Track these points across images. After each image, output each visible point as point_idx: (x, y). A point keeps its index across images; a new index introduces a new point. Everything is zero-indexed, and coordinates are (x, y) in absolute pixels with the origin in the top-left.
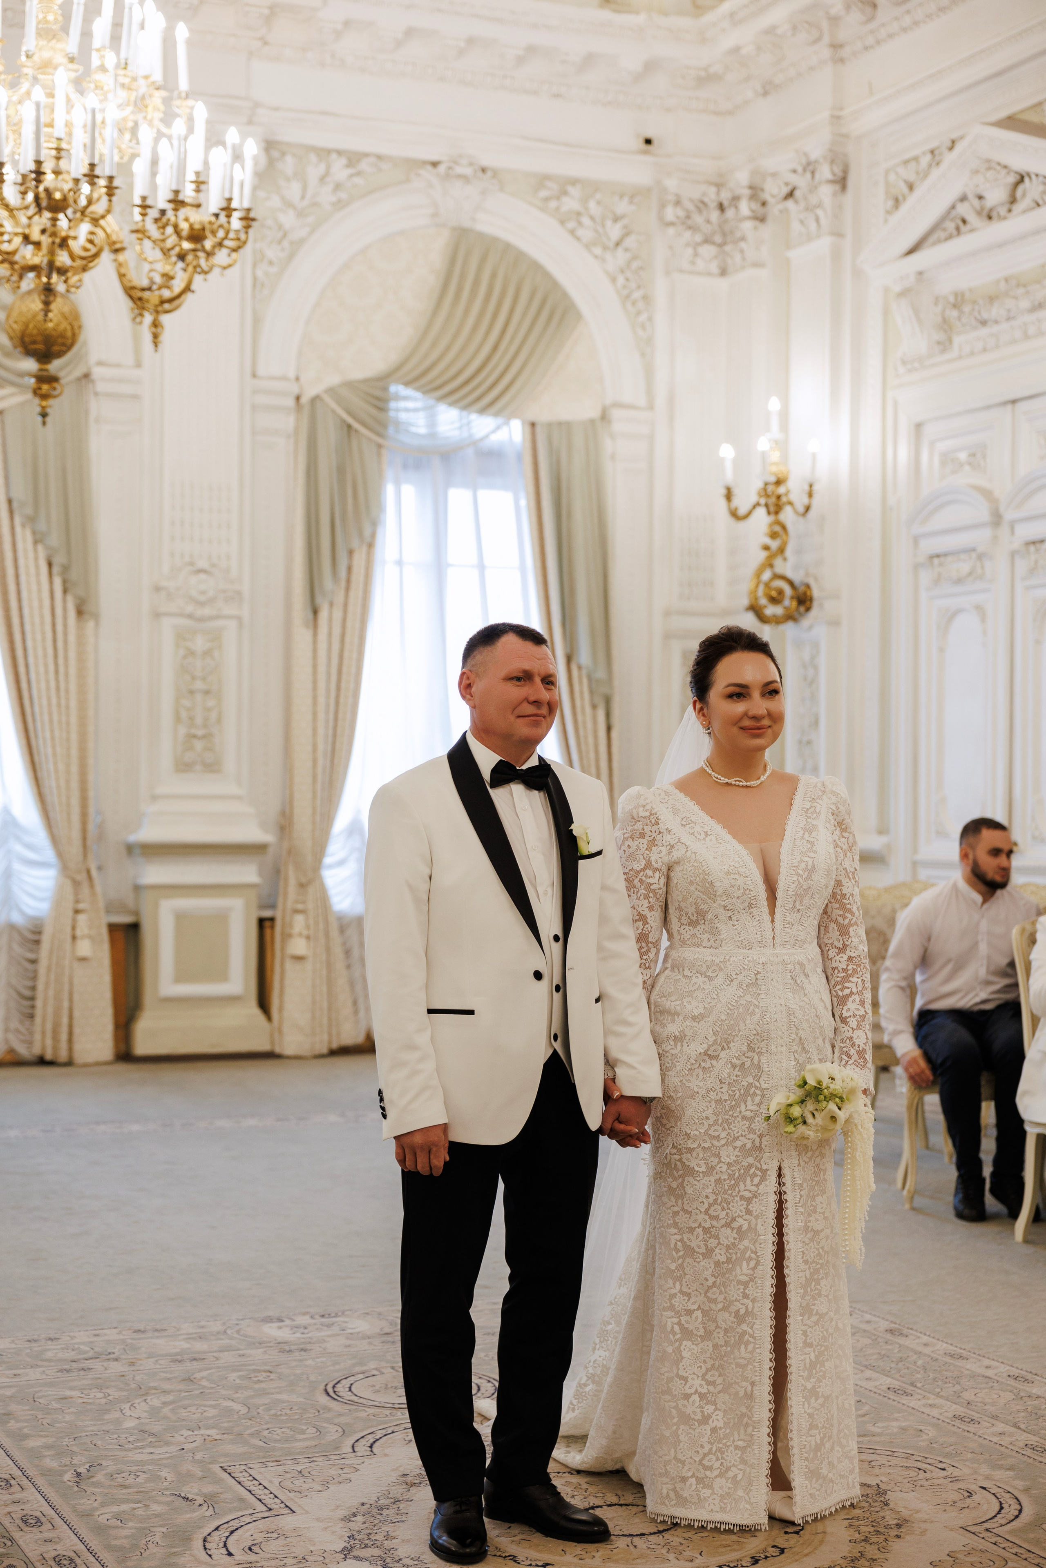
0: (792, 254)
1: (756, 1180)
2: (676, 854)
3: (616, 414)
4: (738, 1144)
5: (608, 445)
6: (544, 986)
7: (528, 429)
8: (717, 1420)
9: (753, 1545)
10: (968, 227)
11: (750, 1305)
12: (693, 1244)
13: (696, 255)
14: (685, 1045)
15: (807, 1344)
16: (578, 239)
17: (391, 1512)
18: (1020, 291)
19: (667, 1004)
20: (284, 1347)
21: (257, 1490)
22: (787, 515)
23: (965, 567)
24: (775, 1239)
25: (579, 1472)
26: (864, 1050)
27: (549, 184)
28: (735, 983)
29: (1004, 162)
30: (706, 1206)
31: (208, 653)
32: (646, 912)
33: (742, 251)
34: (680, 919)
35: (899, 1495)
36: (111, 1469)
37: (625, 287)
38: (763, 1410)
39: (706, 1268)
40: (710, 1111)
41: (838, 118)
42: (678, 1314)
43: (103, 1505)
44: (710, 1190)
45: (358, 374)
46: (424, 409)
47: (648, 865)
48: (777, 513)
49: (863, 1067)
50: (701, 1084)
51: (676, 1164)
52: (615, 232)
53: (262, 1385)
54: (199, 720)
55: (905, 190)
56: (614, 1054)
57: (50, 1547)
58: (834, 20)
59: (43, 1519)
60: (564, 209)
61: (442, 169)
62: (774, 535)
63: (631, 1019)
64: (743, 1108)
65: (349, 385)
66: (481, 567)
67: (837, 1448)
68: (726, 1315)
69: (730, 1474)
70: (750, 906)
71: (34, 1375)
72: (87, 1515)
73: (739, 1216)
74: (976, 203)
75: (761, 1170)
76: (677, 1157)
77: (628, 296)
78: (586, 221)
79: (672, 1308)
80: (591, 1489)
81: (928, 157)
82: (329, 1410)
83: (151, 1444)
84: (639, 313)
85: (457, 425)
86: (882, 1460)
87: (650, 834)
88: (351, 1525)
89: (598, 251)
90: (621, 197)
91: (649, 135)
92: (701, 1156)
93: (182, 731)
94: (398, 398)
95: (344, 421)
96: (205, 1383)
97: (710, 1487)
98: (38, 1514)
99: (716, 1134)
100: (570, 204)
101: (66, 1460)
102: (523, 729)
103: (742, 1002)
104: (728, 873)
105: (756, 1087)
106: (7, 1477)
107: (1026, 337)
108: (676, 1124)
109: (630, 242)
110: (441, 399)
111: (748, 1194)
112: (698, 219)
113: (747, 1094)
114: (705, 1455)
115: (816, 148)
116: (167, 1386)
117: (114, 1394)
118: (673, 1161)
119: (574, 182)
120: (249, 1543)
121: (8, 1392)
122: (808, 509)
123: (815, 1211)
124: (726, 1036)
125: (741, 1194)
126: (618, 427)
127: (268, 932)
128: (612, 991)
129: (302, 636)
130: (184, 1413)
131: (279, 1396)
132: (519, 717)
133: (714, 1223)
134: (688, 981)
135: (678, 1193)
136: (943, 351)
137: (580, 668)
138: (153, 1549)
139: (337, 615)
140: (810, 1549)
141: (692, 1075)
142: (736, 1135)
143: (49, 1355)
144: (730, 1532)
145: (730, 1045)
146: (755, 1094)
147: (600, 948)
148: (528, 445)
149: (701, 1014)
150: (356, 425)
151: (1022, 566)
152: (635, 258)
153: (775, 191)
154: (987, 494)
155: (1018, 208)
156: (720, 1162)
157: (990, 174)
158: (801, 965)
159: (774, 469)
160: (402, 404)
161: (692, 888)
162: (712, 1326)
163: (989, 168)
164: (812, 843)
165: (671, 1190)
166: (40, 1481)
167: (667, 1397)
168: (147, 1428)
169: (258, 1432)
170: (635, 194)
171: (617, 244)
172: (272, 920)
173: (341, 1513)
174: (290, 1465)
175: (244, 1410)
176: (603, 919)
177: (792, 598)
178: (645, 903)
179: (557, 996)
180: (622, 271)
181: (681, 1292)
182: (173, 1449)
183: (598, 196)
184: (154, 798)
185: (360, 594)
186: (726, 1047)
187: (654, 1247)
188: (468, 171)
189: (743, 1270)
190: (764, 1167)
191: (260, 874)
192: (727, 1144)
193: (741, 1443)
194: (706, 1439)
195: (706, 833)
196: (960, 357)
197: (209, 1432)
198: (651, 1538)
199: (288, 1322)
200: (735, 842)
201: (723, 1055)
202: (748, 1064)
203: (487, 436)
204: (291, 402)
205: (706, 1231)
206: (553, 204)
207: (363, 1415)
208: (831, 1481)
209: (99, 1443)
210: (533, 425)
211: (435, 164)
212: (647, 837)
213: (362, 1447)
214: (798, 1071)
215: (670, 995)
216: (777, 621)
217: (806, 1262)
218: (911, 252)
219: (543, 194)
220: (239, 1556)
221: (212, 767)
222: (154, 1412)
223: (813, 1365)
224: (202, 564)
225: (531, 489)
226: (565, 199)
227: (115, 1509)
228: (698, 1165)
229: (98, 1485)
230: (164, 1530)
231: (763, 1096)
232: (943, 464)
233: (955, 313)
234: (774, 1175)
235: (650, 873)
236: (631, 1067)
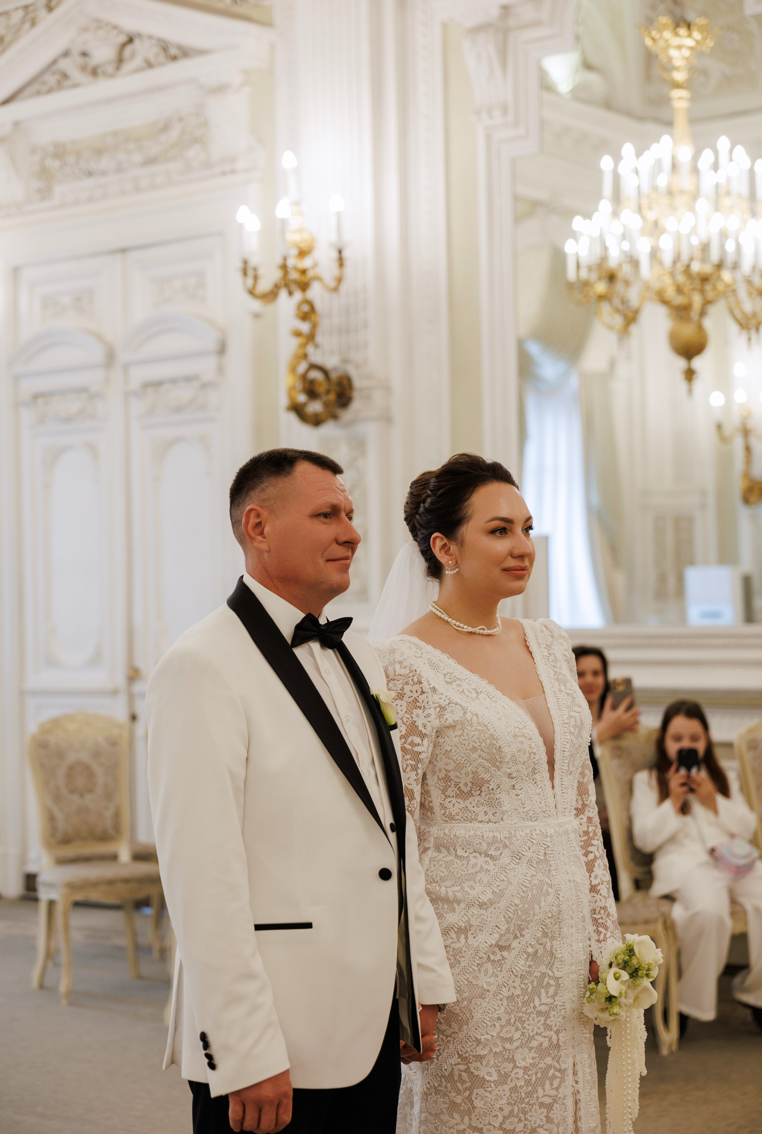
1: (556, 1083)
2: (450, 717)
4: (534, 1044)
6: (393, 887)
10: (69, 83)
14: (470, 937)
18: (132, 145)
23: (75, 406)
28: (524, 860)
29: (114, 22)
30: (500, 1119)
34: (444, 792)
40: (502, 1010)
44: (504, 1101)
47: (413, 731)
50: (492, 980)
51: (460, 1075)
64: (537, 1002)
70: (533, 771)
73: (539, 1126)
74: (80, 60)
75: (559, 1070)
76: (462, 1067)
87: (411, 694)
92: (492, 1063)
99: (508, 1036)
102: (332, 574)
103: (534, 882)
104: (515, 736)
105: (550, 977)
107: (137, 189)
108: (460, 1029)
111: (547, 1100)
113: (540, 985)
118: (456, 1072)
124: (519, 923)
125: (540, 1100)
132: (328, 560)
134: (465, 862)
136: (42, 199)
141: (479, 970)
142: (531, 1034)
145: (523, 933)
146: (550, 985)
149: (490, 900)
151: (137, 406)
155: (127, 67)
156: (515, 1067)
157: (99, 32)
161: (475, 756)
165: (453, 1106)
186: (518, 934)
190: (563, 1067)
192: (521, 1046)
195: (476, 691)
196: (62, 206)
200: (506, 699)
201: (515, 944)
202: (540, 952)
212: (406, 698)
215: (443, 879)
218: (6, 101)
228: (489, 1074)
232: (44, 306)
233: (56, 163)
234: (570, 1071)
235: (417, 740)
236: (432, 970)
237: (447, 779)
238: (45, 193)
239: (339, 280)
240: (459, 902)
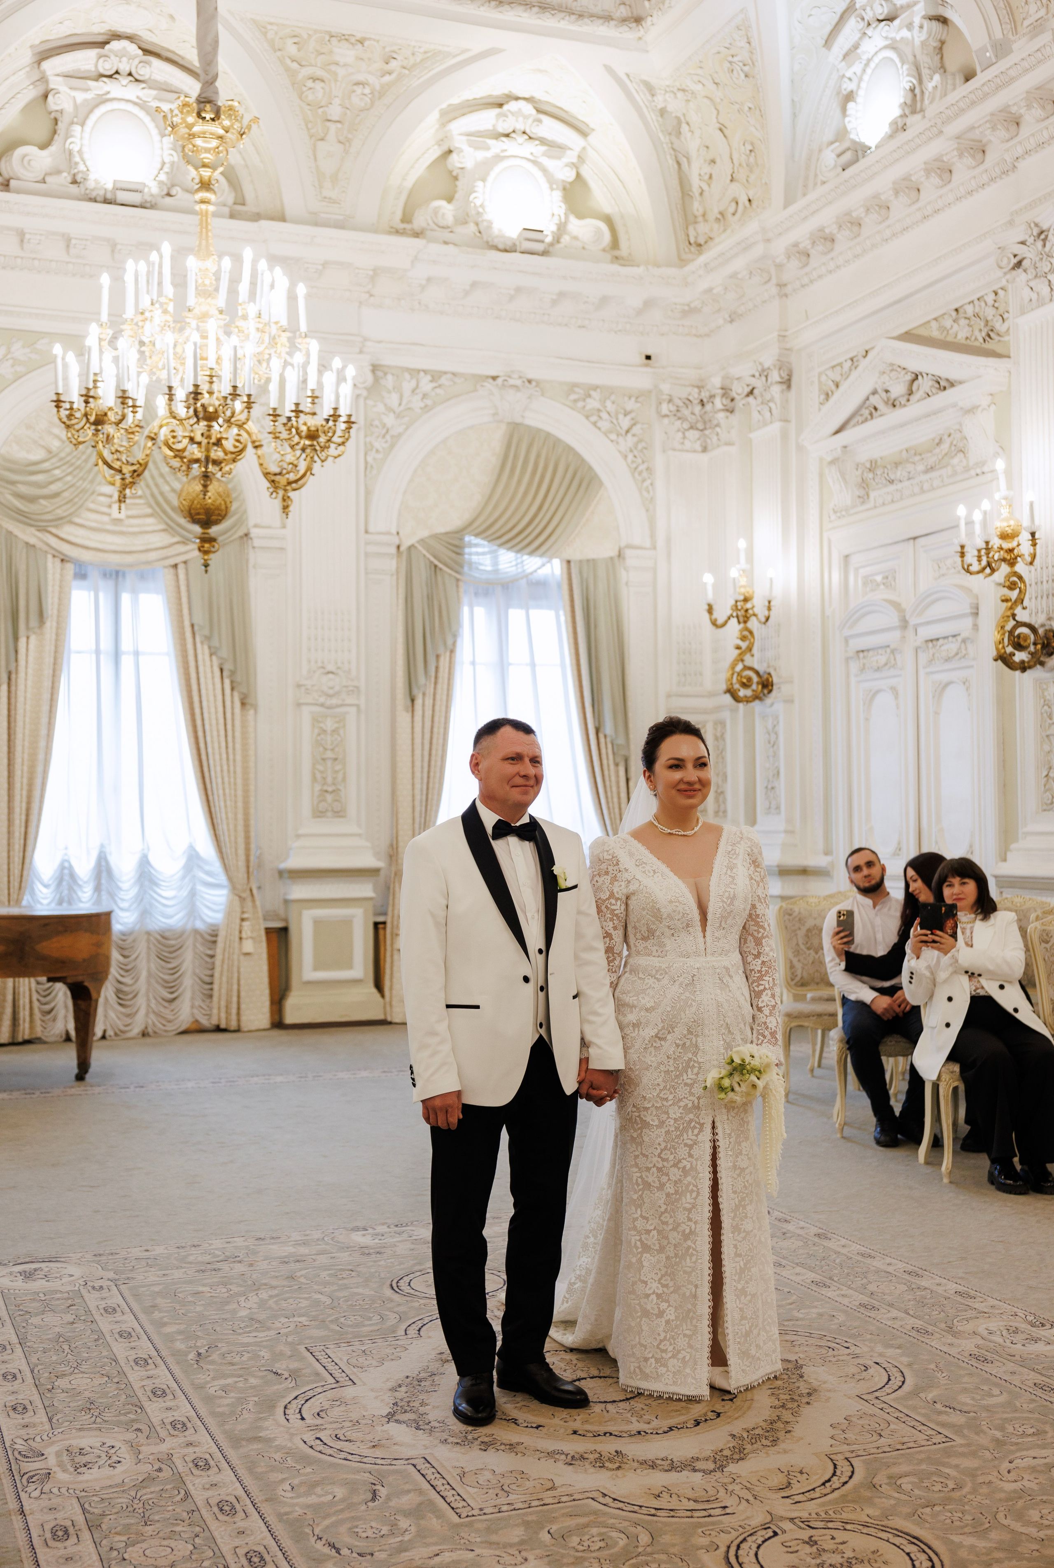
0: (752, 435)
1: (696, 1131)
2: (632, 888)
3: (628, 553)
4: (682, 1104)
5: (623, 576)
6: (530, 987)
7: (565, 565)
8: (670, 1314)
9: (697, 1410)
10: (879, 413)
11: (693, 1226)
12: (650, 1180)
13: (684, 438)
14: (641, 1029)
15: (737, 1255)
16: (599, 429)
17: (427, 1383)
18: (917, 458)
19: (628, 999)
20: (365, 1251)
21: (330, 1366)
22: (753, 624)
23: (882, 659)
24: (711, 1176)
25: (572, 1350)
26: (775, 1032)
27: (576, 389)
28: (677, 983)
29: (903, 365)
30: (658, 1151)
31: (335, 731)
32: (612, 931)
33: (717, 434)
34: (636, 936)
35: (812, 1369)
36: (224, 1349)
37: (633, 462)
38: (704, 1307)
39: (660, 1198)
40: (660, 1080)
41: (784, 336)
42: (639, 1233)
43: (214, 1379)
44: (661, 1139)
45: (441, 530)
46: (490, 552)
47: (612, 895)
48: (745, 622)
49: (775, 1044)
50: (653, 1059)
51: (635, 1119)
52: (625, 423)
53: (345, 1281)
54: (329, 780)
55: (833, 387)
56: (588, 1037)
57: (170, 1414)
58: (779, 266)
59: (168, 1391)
60: (588, 407)
61: (499, 381)
62: (743, 638)
63: (601, 1011)
64: (685, 1077)
65: (435, 537)
66: (533, 665)
67: (762, 1333)
68: (675, 1234)
69: (680, 1356)
70: (688, 926)
71: (177, 1274)
72: (200, 1387)
73: (683, 1159)
74: (884, 395)
75: (699, 1123)
76: (636, 1114)
77: (636, 468)
78: (604, 415)
79: (635, 1228)
80: (580, 1365)
81: (849, 363)
82: (392, 1301)
83: (256, 1330)
84: (644, 481)
85: (514, 563)
86: (802, 1340)
87: (612, 872)
88: (397, 1394)
89: (613, 436)
90: (630, 398)
91: (648, 354)
92: (654, 1113)
93: (318, 788)
94: (471, 545)
95: (431, 562)
96: (303, 1280)
97: (665, 1365)
98: (165, 1387)
99: (664, 1097)
100: (593, 404)
101: (191, 1343)
102: (515, 795)
103: (682, 997)
104: (671, 902)
105: (694, 1062)
106: (146, 1357)
107: (923, 491)
108: (635, 1090)
109: (636, 430)
110: (501, 545)
111: (689, 1142)
112: (686, 412)
113: (688, 1066)
114: (661, 1341)
115: (768, 359)
116: (274, 1283)
117: (235, 1289)
118: (633, 1117)
119: (596, 388)
120: (318, 1410)
121: (157, 1289)
122: (767, 619)
123: (741, 1153)
124: (671, 1023)
125: (684, 1142)
126: (629, 562)
127: (381, 932)
128: (585, 989)
129: (404, 718)
130: (284, 1304)
131: (356, 1290)
132: (511, 787)
133: (665, 1164)
134: (641, 981)
135: (638, 1141)
136: (863, 503)
137: (605, 736)
138: (246, 1415)
139: (429, 702)
140: (739, 1414)
141: (646, 1052)
142: (680, 1098)
143: (191, 1258)
144: (680, 1400)
145: (674, 1030)
146: (693, 1066)
147: (576, 957)
148: (565, 576)
149: (651, 1007)
150: (440, 565)
151: (923, 657)
152: (640, 441)
153: (740, 391)
154: (897, 606)
155: (914, 398)
156: (669, 1117)
157: (893, 374)
158: (727, 969)
159: (743, 590)
160: (474, 550)
161: (644, 912)
162: (665, 1242)
163: (892, 370)
164: (733, 878)
165: (632, 1139)
166: (170, 1360)
167: (633, 1296)
168: (255, 1316)
169: (337, 1319)
170: (639, 396)
171: (627, 432)
172: (384, 923)
173: (390, 1385)
174: (357, 1346)
175: (329, 1301)
176: (579, 936)
177: (758, 683)
178: (611, 924)
179: (541, 995)
180: (631, 451)
181: (641, 1216)
182: (272, 1333)
183: (613, 397)
184: (298, 836)
185: (445, 687)
186: (671, 1031)
187: (621, 1181)
188: (518, 382)
189: (688, 1199)
190: (701, 1121)
191: (375, 891)
192: (673, 1104)
193: (688, 1332)
194: (661, 1329)
195: (654, 871)
196: (875, 507)
197: (300, 1319)
198: (620, 1404)
199: (370, 1231)
200: (676, 878)
201: (669, 1037)
202: (688, 1044)
203: (535, 571)
204: (393, 550)
205: (659, 1170)
206: (580, 404)
207: (416, 1304)
208: (759, 1359)
209: (218, 1329)
210: (569, 562)
211: (494, 378)
212: (610, 874)
213: (412, 1332)
214: (726, 1049)
215: (629, 992)
216: (748, 700)
217: (735, 1192)
218: (837, 432)
219: (573, 397)
220: (309, 1420)
221: (340, 813)
222: (262, 1304)
223: (742, 1271)
224: (330, 667)
225: (568, 608)
226: (588, 400)
227: (222, 1382)
228: (652, 1120)
229: (212, 1362)
230: (256, 1399)
231: (700, 1068)
232: (865, 584)
233: (871, 475)
234: (708, 1127)
235: (613, 901)
236: (599, 1047)
237: (635, 928)
238: (864, 498)
239: (1034, 556)
240: (635, 1007)
